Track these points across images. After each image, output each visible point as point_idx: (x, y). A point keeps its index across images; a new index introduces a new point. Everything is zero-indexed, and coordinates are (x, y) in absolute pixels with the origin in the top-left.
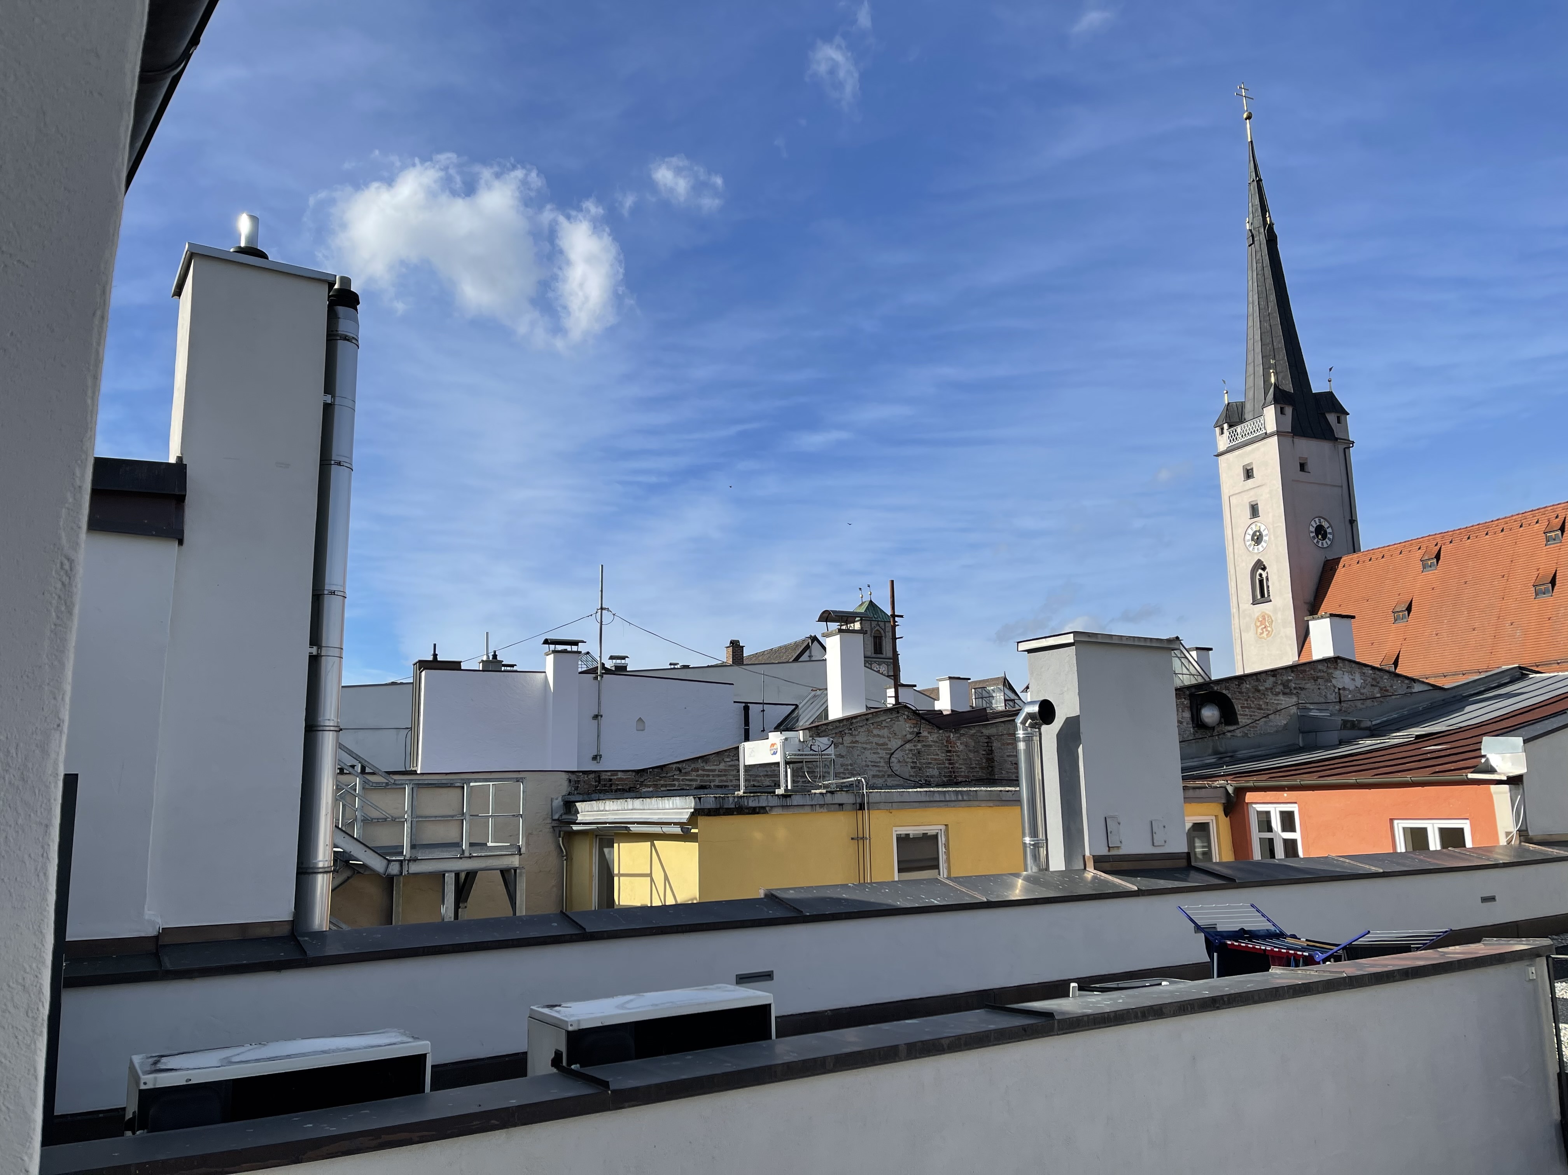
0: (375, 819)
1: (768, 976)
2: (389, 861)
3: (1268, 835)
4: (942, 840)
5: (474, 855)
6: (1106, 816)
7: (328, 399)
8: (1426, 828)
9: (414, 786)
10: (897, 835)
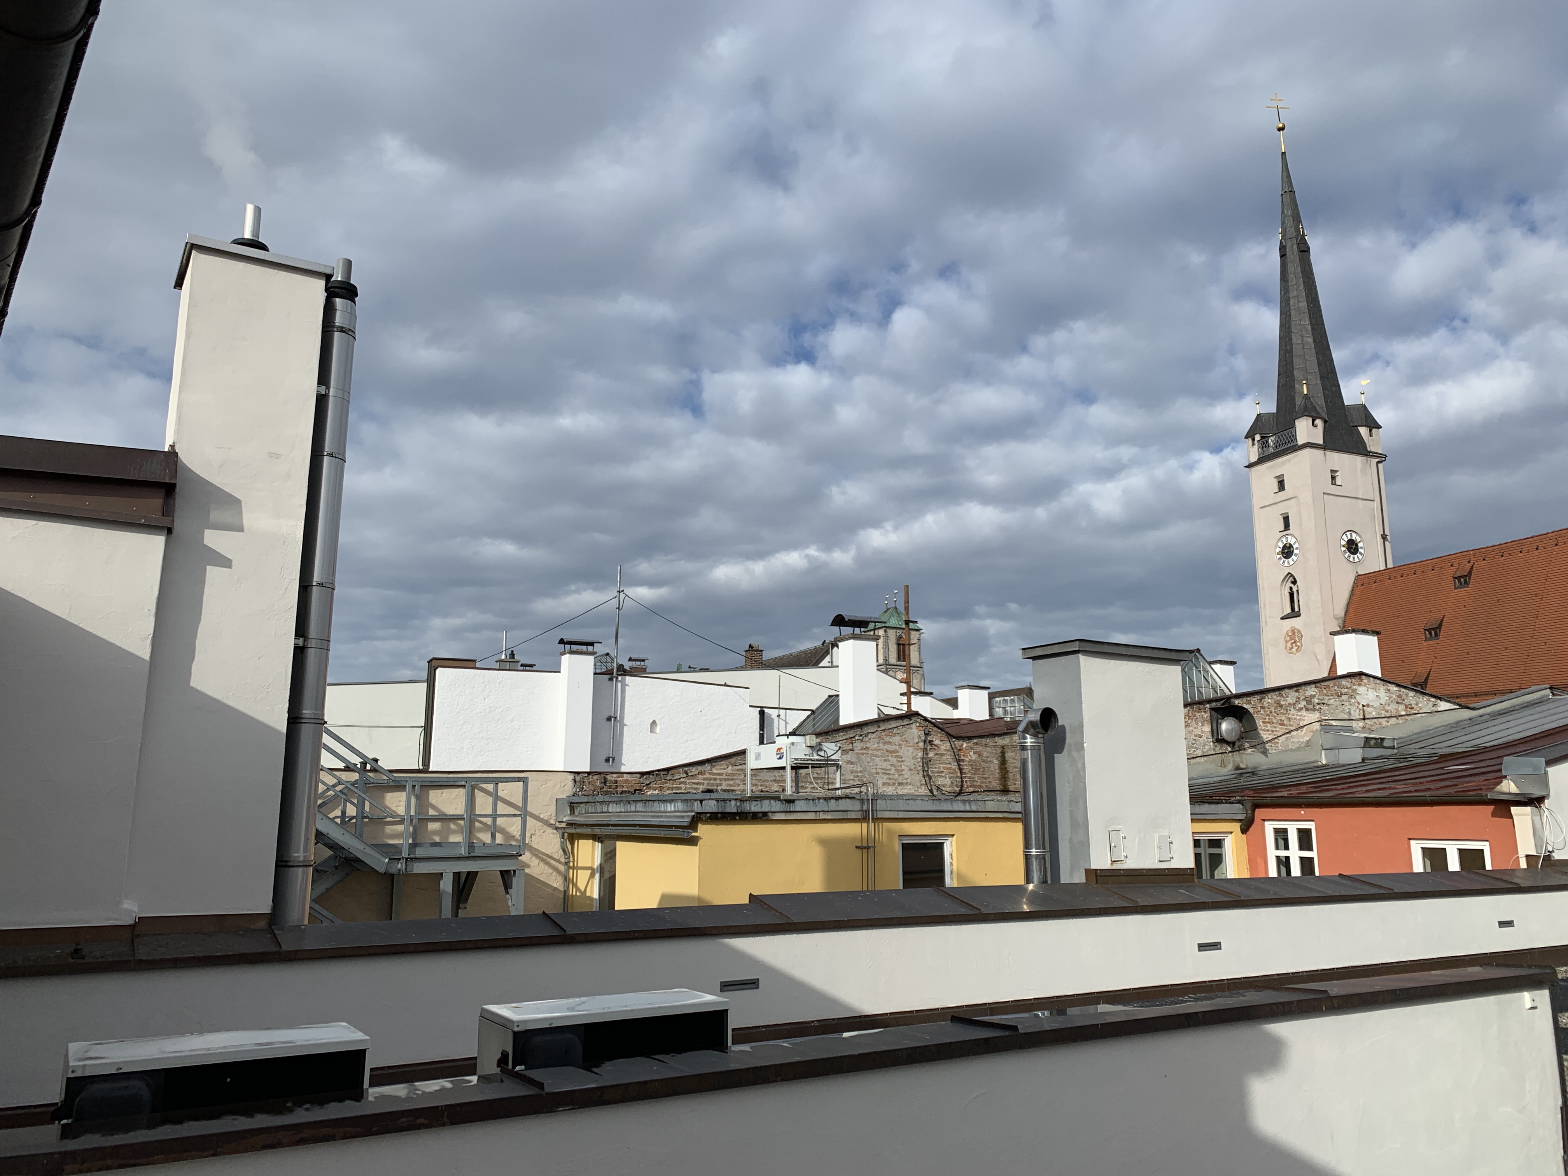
1: (753, 984)
3: (1284, 853)
4: (947, 850)
5: (474, 855)
6: (1110, 829)
7: (323, 390)
8: (1445, 849)
9: (416, 783)
10: (903, 844)
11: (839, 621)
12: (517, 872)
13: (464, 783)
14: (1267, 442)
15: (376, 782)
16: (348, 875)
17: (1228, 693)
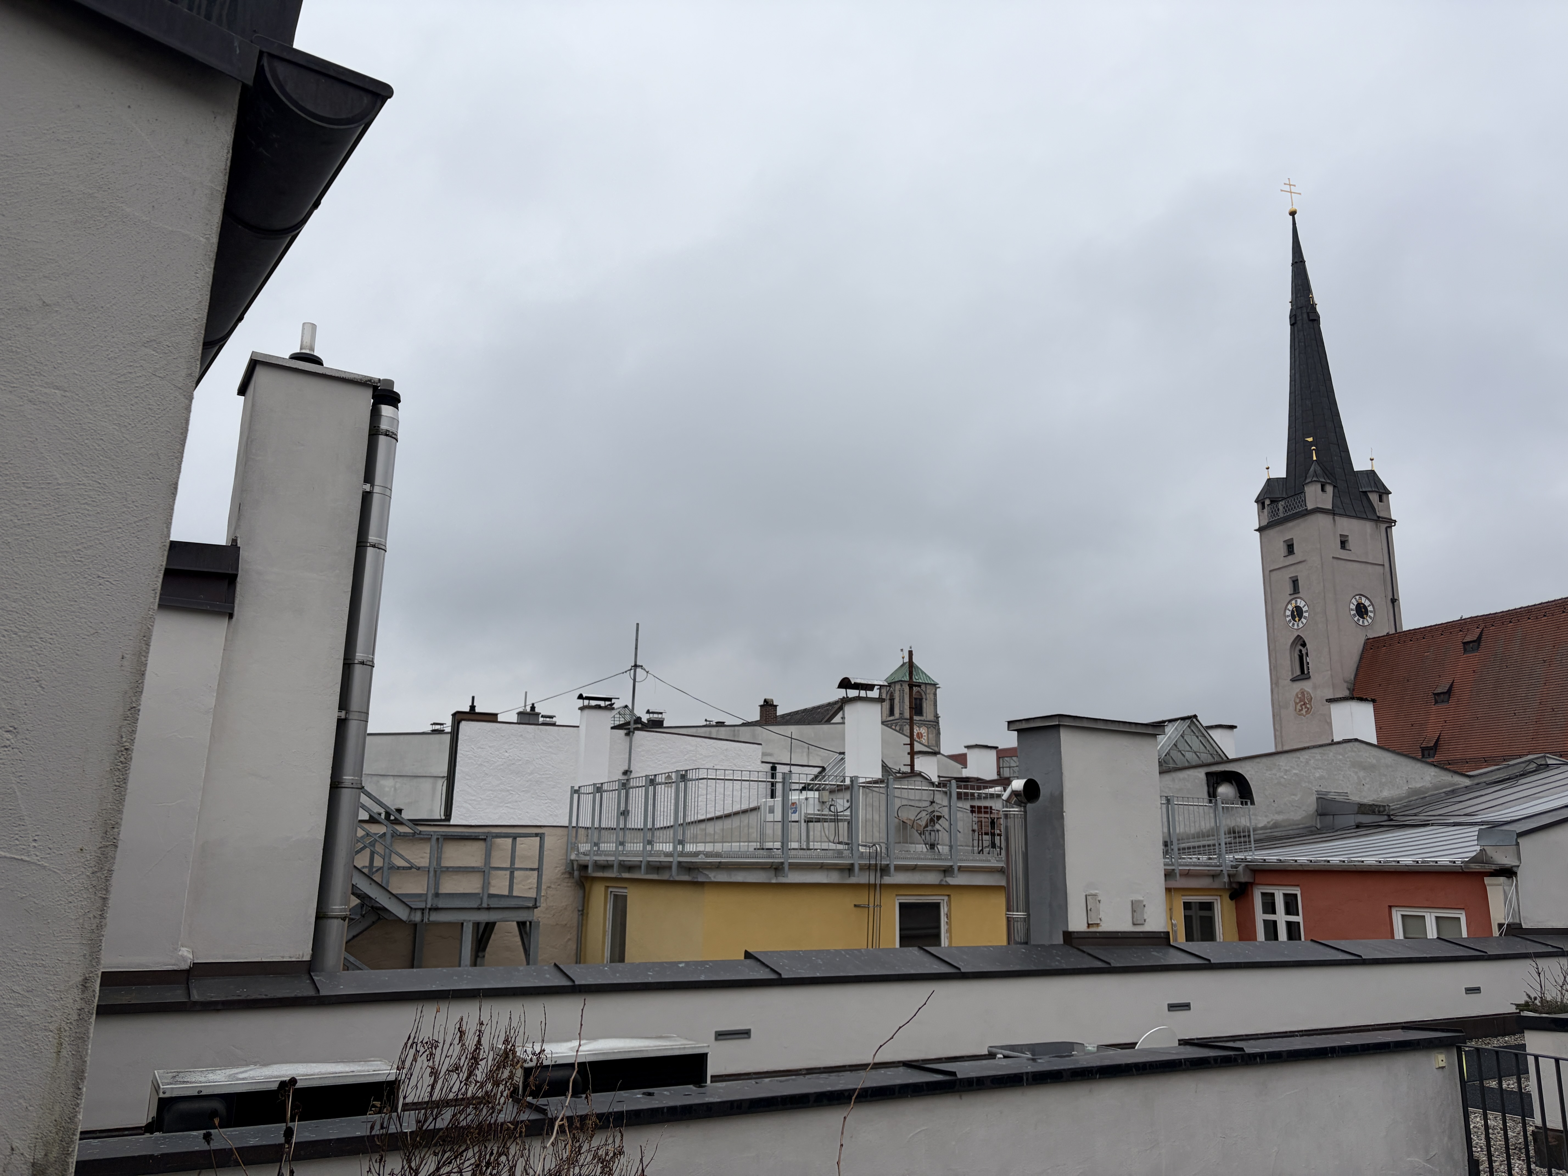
0: (401, 867)
1: (745, 1034)
2: (411, 908)
3: (1271, 917)
4: (944, 910)
5: (492, 906)
6: (1087, 893)
7: (367, 487)
8: (1424, 916)
9: (439, 837)
10: (900, 904)
11: (846, 684)
12: (532, 924)
13: (483, 837)
14: (1277, 507)
15: (402, 834)
16: (374, 923)
17: (1225, 758)
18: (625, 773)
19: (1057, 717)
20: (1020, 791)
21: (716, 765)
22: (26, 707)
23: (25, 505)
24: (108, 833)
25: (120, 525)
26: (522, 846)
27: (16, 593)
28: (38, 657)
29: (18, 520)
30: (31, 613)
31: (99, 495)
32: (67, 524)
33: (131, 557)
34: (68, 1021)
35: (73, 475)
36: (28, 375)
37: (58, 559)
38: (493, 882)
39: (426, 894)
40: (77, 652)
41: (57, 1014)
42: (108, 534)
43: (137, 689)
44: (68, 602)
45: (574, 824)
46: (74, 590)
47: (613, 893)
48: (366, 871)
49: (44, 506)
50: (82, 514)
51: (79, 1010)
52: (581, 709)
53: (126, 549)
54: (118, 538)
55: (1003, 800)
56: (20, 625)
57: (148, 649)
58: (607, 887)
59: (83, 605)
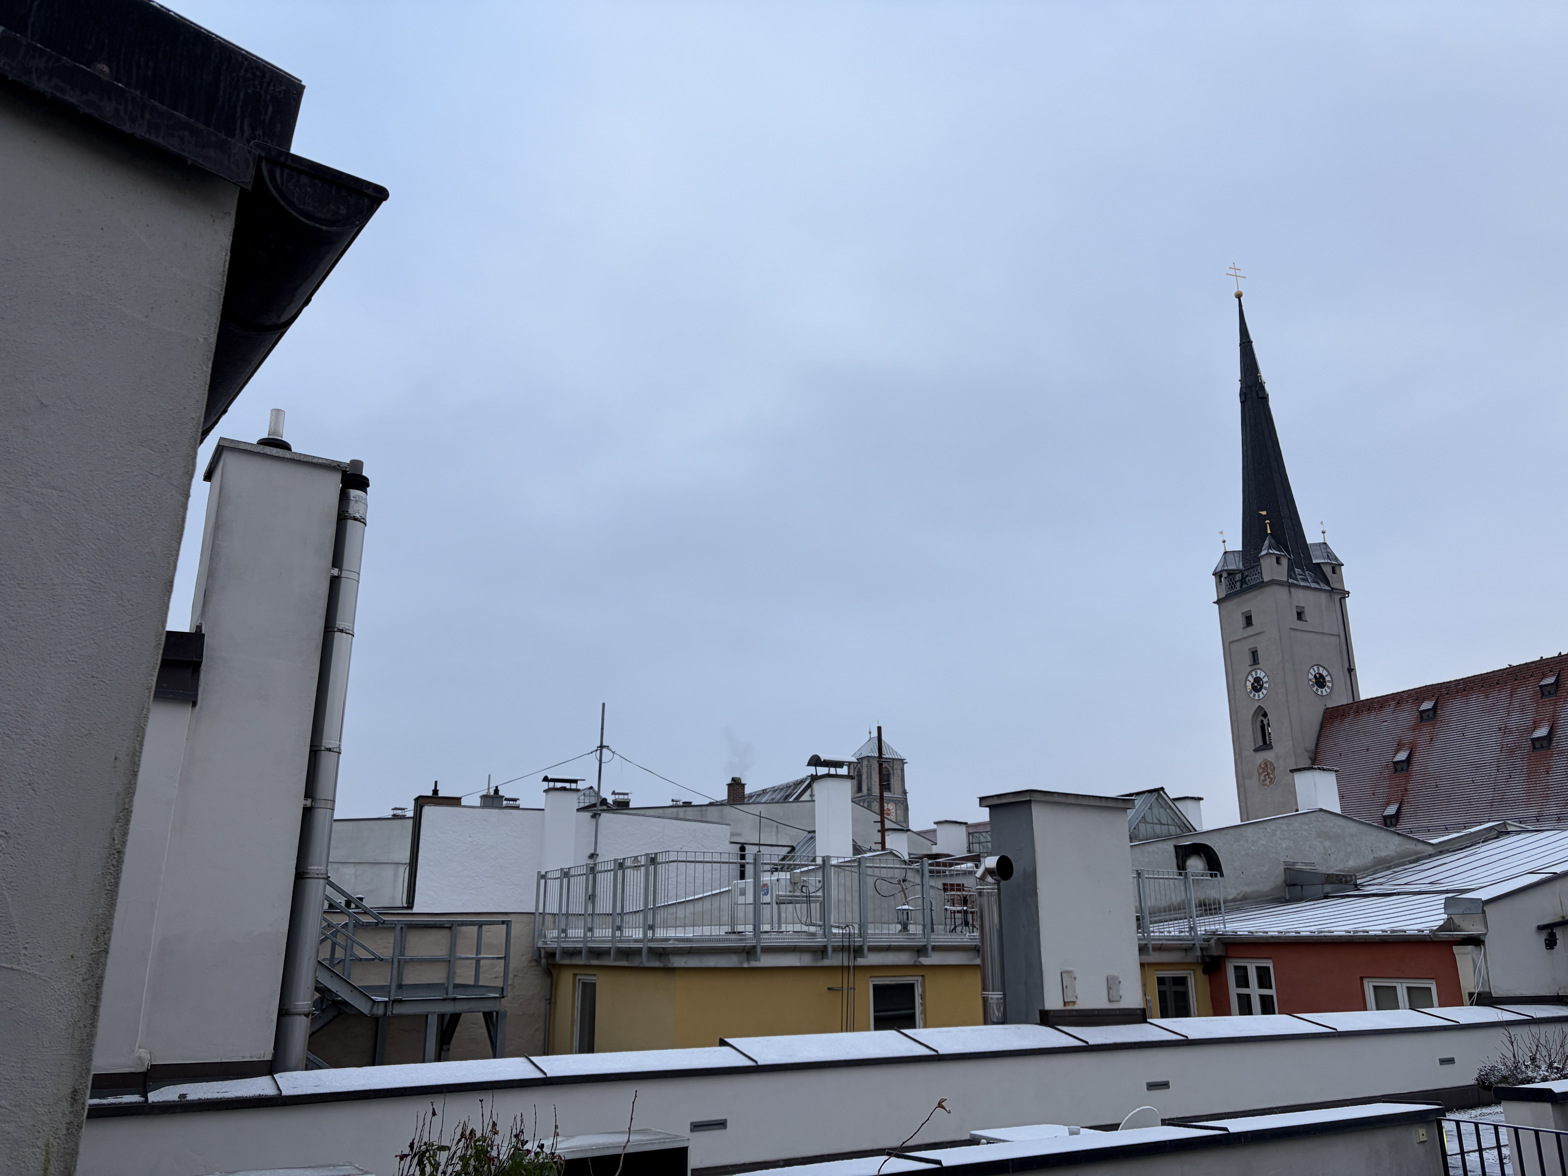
0: (363, 958)
1: (721, 1124)
2: (374, 1002)
3: (1245, 991)
4: (918, 991)
5: (457, 997)
6: (1063, 970)
7: (335, 572)
8: (1398, 987)
9: (403, 926)
10: (874, 985)
11: (815, 761)
12: (499, 1014)
13: (448, 925)
14: (1234, 579)
15: (365, 924)
16: (334, 1018)
17: (1194, 831)
18: (592, 856)
19: (1029, 792)
20: (993, 869)
21: (684, 846)
22: (17, 810)
23: (20, 606)
24: (99, 939)
25: (115, 624)
26: (487, 933)
27: (10, 695)
28: (31, 759)
29: (13, 621)
30: (25, 716)
31: (94, 594)
32: (63, 625)
33: (126, 656)
34: (57, 1136)
35: (68, 575)
36: (25, 476)
37: (52, 659)
38: (458, 972)
39: (390, 986)
40: (70, 753)
41: (45, 1129)
42: (102, 633)
43: (130, 790)
44: (62, 703)
45: (541, 910)
46: (68, 691)
47: (581, 981)
48: (326, 963)
49: (39, 606)
50: (77, 614)
51: (68, 1124)
52: (545, 791)
53: (121, 648)
54: (112, 637)
55: (977, 878)
56: (13, 727)
57: (141, 748)
58: (575, 975)
59: (76, 706)
